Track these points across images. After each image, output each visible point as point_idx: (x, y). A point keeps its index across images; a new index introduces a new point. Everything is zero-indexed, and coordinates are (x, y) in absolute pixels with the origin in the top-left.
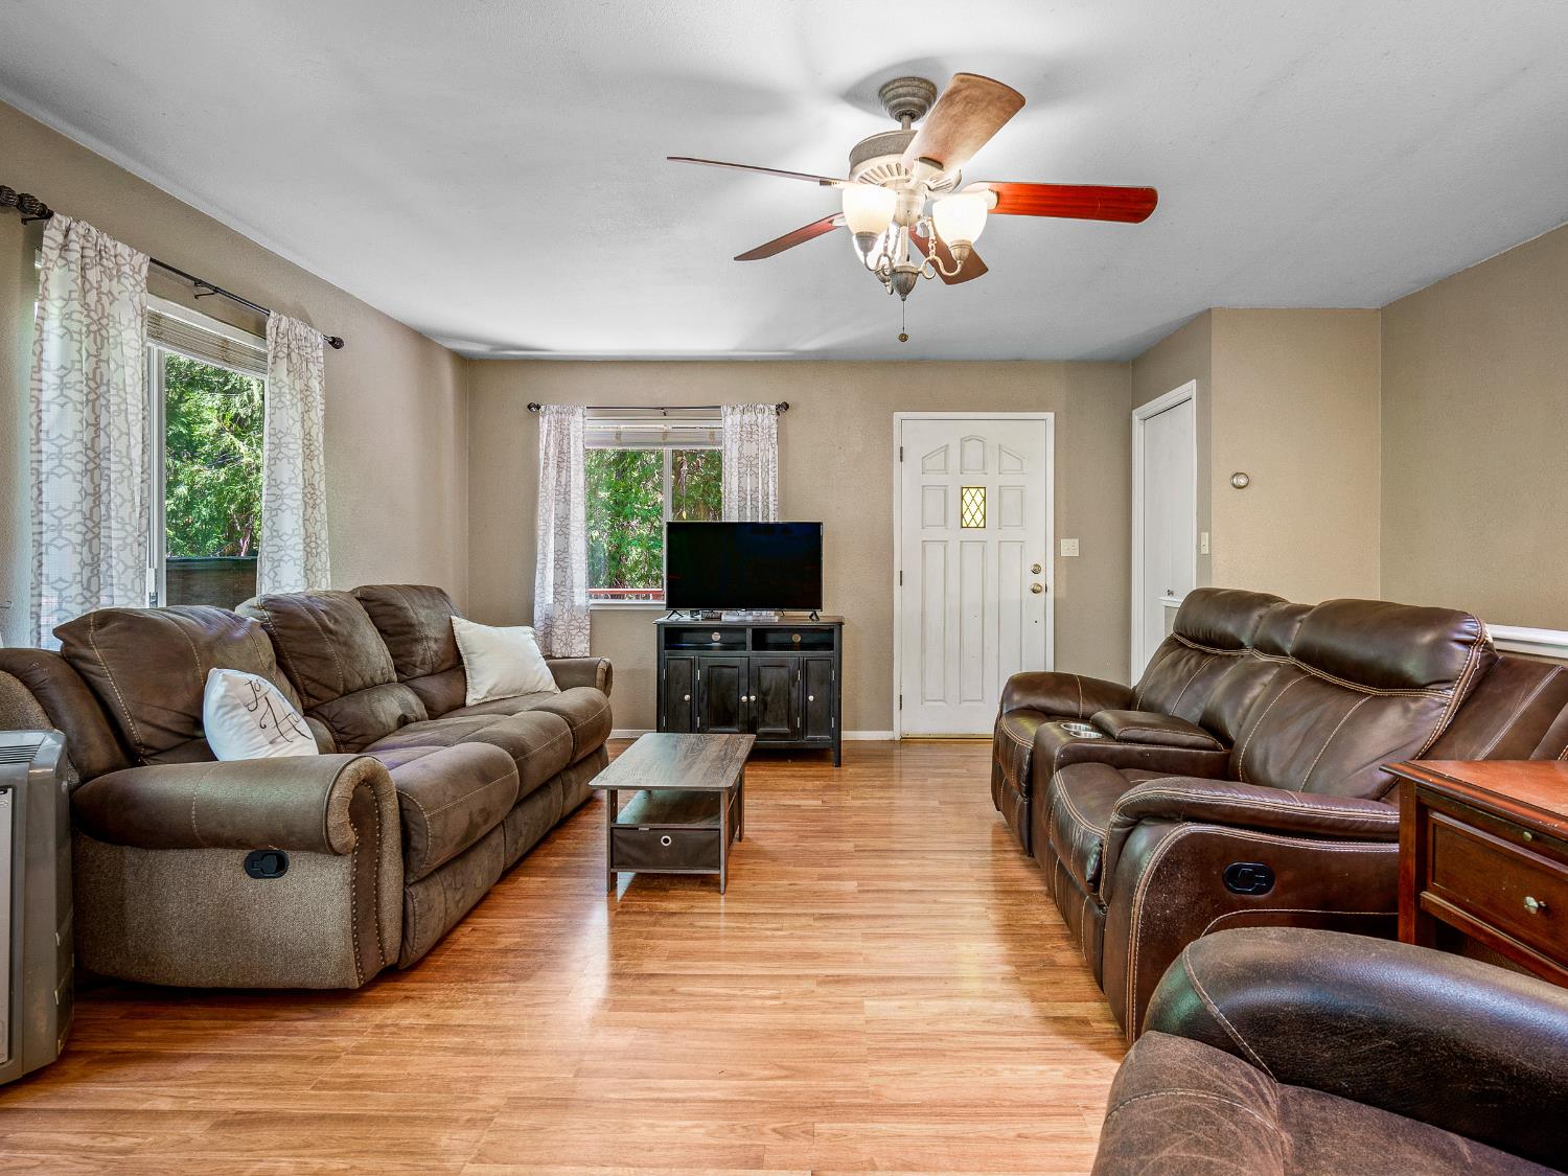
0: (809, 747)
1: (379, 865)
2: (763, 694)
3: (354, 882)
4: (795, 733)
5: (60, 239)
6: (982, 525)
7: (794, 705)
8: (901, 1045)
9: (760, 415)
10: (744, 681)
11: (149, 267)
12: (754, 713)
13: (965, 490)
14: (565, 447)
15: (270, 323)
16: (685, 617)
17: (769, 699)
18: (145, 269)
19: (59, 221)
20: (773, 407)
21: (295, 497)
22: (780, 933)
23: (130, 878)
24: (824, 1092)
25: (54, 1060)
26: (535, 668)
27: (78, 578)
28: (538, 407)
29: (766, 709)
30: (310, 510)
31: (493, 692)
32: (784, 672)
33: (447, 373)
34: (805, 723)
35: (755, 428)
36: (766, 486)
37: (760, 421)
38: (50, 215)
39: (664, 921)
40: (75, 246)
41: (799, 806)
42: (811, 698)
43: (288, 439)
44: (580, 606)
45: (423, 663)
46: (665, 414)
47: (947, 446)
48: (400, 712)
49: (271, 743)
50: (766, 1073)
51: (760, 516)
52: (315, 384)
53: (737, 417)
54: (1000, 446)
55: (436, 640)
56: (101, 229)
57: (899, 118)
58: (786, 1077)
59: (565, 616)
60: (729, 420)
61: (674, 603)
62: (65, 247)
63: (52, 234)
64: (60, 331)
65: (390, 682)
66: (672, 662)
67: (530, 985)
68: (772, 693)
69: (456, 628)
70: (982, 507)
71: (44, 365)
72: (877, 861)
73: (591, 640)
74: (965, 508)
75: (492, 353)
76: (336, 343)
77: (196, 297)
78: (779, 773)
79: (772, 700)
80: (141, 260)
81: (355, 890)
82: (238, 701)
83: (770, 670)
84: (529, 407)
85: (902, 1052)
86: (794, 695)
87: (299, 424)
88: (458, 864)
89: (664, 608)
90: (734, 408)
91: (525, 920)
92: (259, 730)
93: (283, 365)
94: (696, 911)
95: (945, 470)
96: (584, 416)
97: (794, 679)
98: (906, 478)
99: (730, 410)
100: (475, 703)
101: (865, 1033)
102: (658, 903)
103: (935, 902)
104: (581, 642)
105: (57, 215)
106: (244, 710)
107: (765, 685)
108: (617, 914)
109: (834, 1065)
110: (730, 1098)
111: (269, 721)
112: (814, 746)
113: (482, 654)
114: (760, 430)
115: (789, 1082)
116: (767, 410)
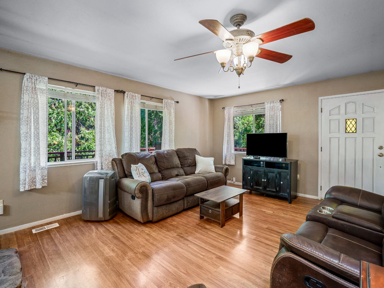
0: (281, 196)
1: (148, 202)
2: (268, 180)
3: (141, 204)
4: (277, 191)
5: (127, 96)
6: (355, 131)
7: (277, 184)
8: (216, 281)
9: (275, 104)
10: (263, 176)
11: (141, 97)
12: (265, 184)
13: (347, 120)
14: (229, 116)
15: (163, 101)
16: (251, 158)
17: (270, 181)
18: (140, 97)
19: (126, 93)
20: (279, 101)
21: (167, 132)
22: (222, 242)
23: (122, 195)
24: (188, 281)
25: (108, 219)
26: (210, 167)
27: (128, 147)
28: (224, 108)
29: (269, 184)
30: (170, 134)
31: (201, 171)
32: (274, 175)
33: (207, 103)
34: (279, 189)
35: (273, 107)
36: (276, 123)
37: (275, 105)
38: (125, 92)
39: (203, 230)
40: (129, 96)
41: (265, 212)
42: (282, 183)
43: (166, 122)
44: (233, 153)
45: (187, 164)
46: (252, 106)
47: (340, 106)
48: (177, 173)
49: (139, 177)
50: (183, 271)
51: (275, 131)
52: (172, 111)
53: (269, 105)
54: (363, 104)
55: (191, 160)
56: (133, 92)
57: (236, 26)
58: (185, 274)
59: (229, 155)
60: (267, 106)
61: (248, 154)
62: (127, 97)
63: (126, 95)
64: (127, 110)
65: (178, 167)
66: (246, 169)
67: (168, 233)
68: (271, 180)
69: (196, 157)
70: (355, 126)
71: (125, 115)
72: (268, 233)
73: (235, 161)
74: (347, 126)
75: (215, 98)
76: (178, 102)
77: (151, 99)
78: (271, 202)
79: (271, 182)
80: (140, 96)
81: (141, 205)
82: (134, 169)
83: (270, 173)
84: (223, 108)
85: (214, 283)
86: (277, 181)
87: (168, 119)
88: (168, 205)
89: (246, 154)
90: (268, 103)
91: (180, 220)
92: (137, 174)
93: (166, 108)
94: (212, 230)
95: (339, 114)
96: (233, 109)
97: (277, 177)
98: (324, 118)
99: (267, 103)
100: (197, 173)
101: (212, 274)
102: (206, 225)
103: (272, 250)
104: (233, 161)
105: (126, 92)
106: (135, 171)
107: (269, 177)
108: (196, 225)
109: (197, 277)
110: (171, 272)
111: (138, 173)
112: (282, 196)
113: (199, 163)
114: (275, 108)
115: (184, 275)
116: (277, 102)
